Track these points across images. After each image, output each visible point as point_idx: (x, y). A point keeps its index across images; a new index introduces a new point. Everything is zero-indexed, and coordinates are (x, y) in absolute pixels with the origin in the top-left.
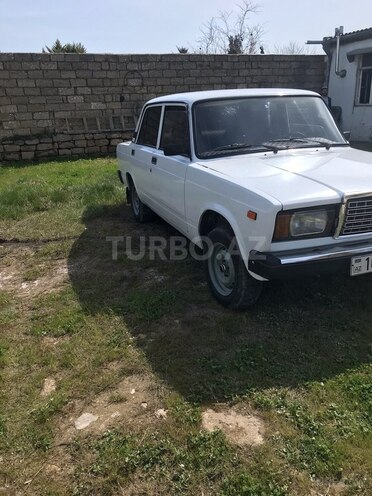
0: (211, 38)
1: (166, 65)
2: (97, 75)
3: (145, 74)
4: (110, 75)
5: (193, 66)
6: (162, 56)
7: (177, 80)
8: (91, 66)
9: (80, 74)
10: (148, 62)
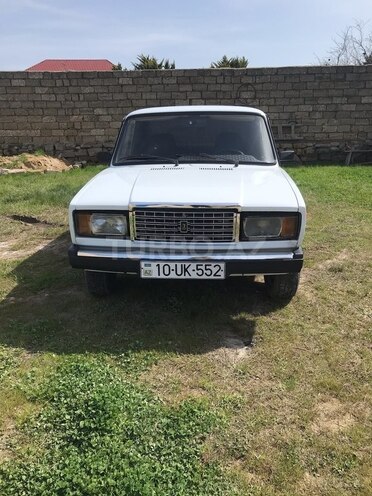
0: (344, 48)
1: (281, 78)
2: (212, 88)
3: (258, 87)
4: (224, 88)
5: (312, 78)
6: (278, 69)
7: (293, 93)
8: (207, 80)
9: (196, 87)
10: (262, 75)
